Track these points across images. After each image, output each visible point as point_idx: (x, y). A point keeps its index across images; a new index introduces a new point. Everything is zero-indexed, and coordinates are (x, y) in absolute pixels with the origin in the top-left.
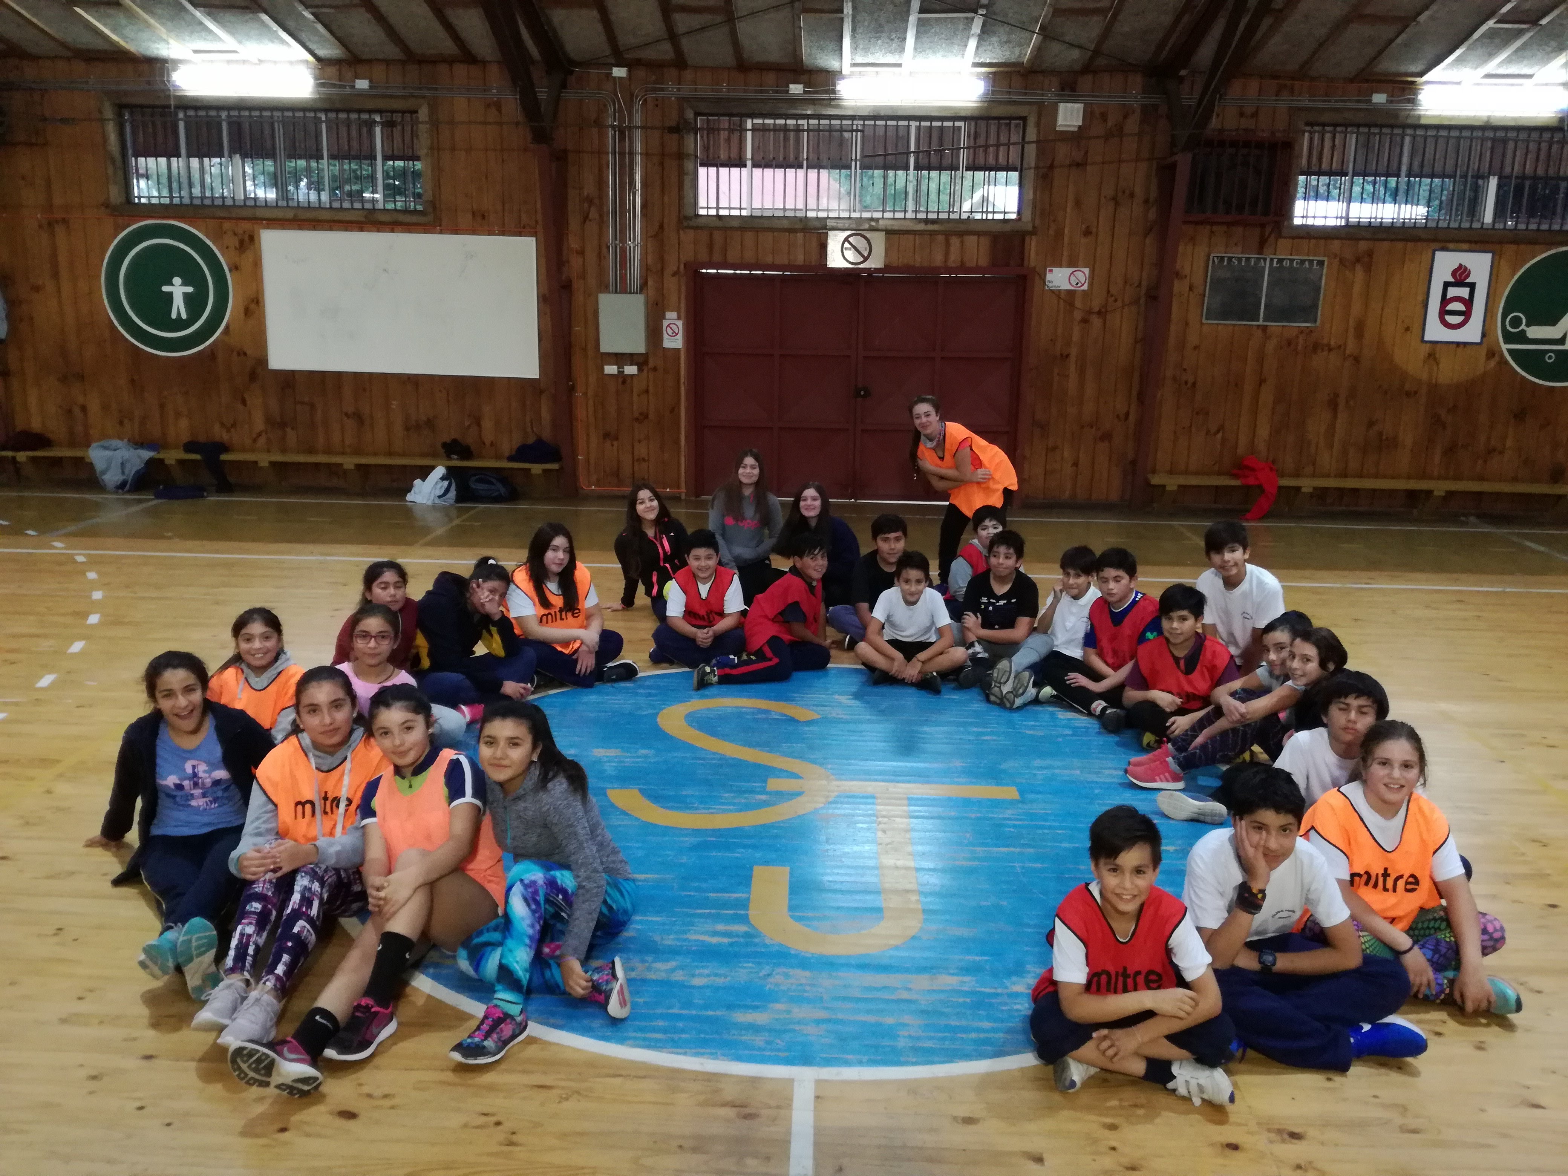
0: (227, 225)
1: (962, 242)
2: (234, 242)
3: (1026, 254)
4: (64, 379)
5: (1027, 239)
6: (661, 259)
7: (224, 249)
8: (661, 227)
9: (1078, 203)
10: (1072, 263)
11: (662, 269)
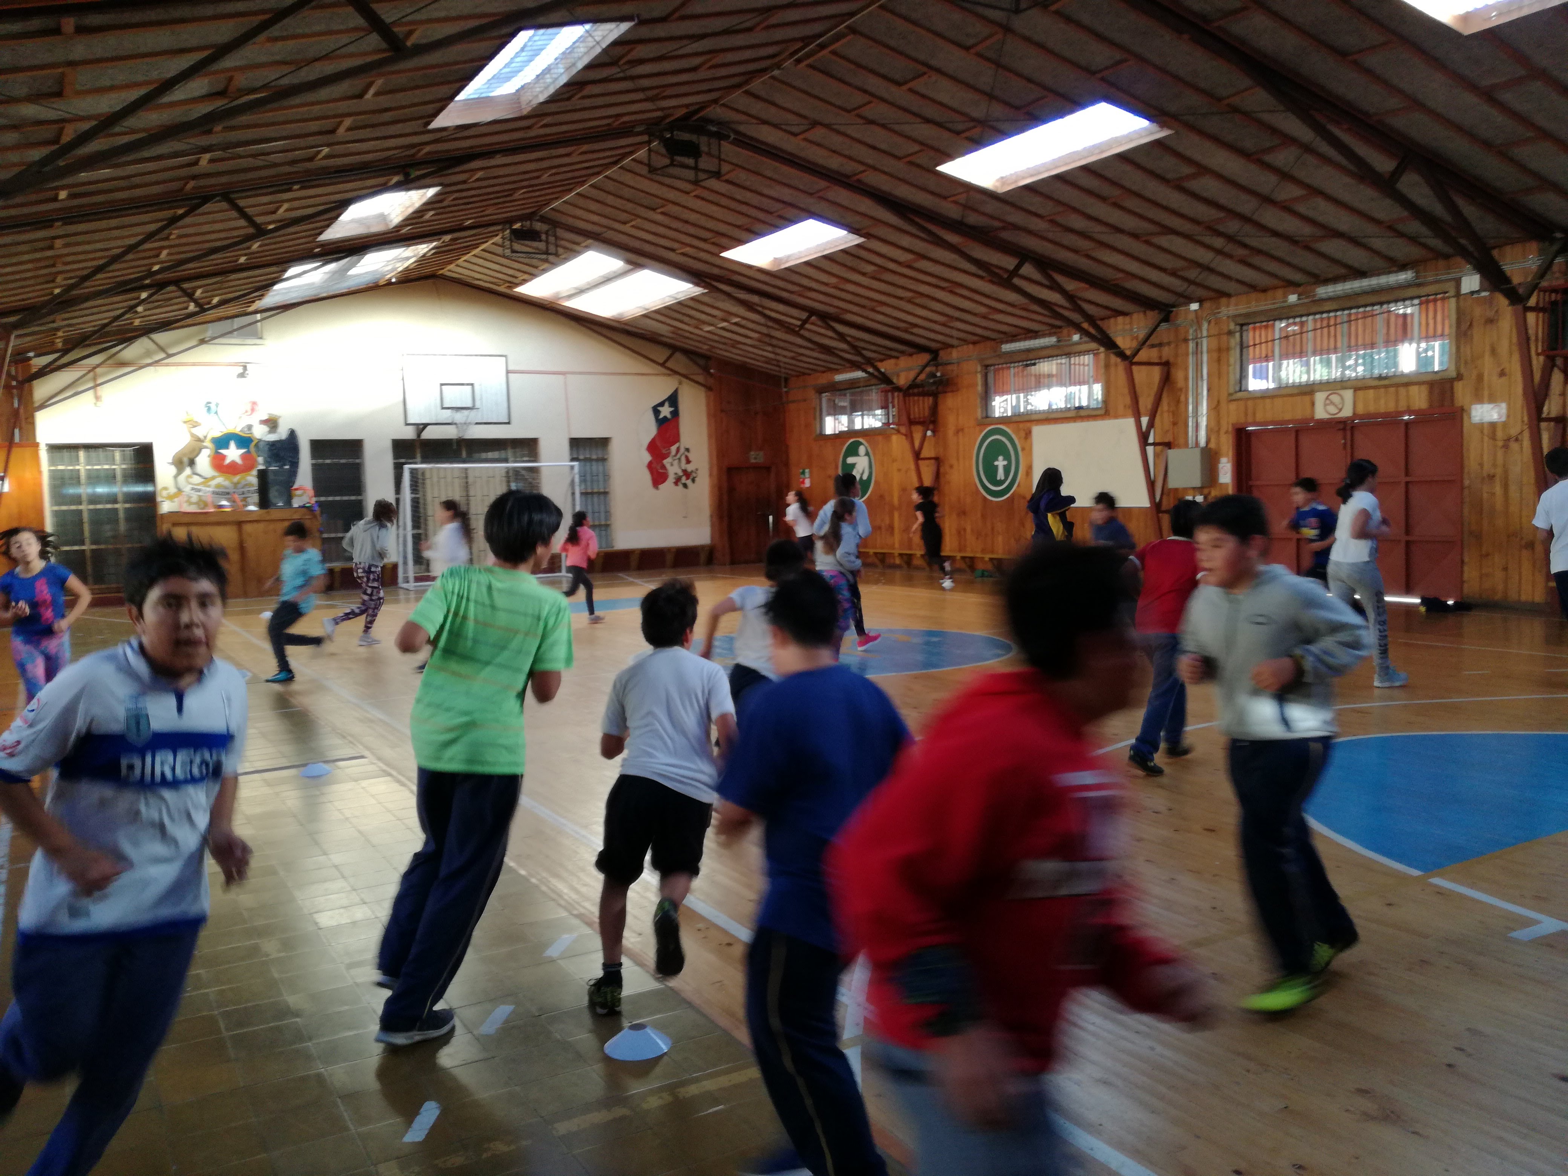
0: (1021, 425)
1: (1408, 391)
2: (1023, 434)
3: (1456, 395)
4: (959, 515)
5: (1456, 383)
6: (1218, 423)
7: (1019, 439)
8: (1219, 402)
9: (1494, 351)
10: (1492, 399)
11: (1219, 429)
